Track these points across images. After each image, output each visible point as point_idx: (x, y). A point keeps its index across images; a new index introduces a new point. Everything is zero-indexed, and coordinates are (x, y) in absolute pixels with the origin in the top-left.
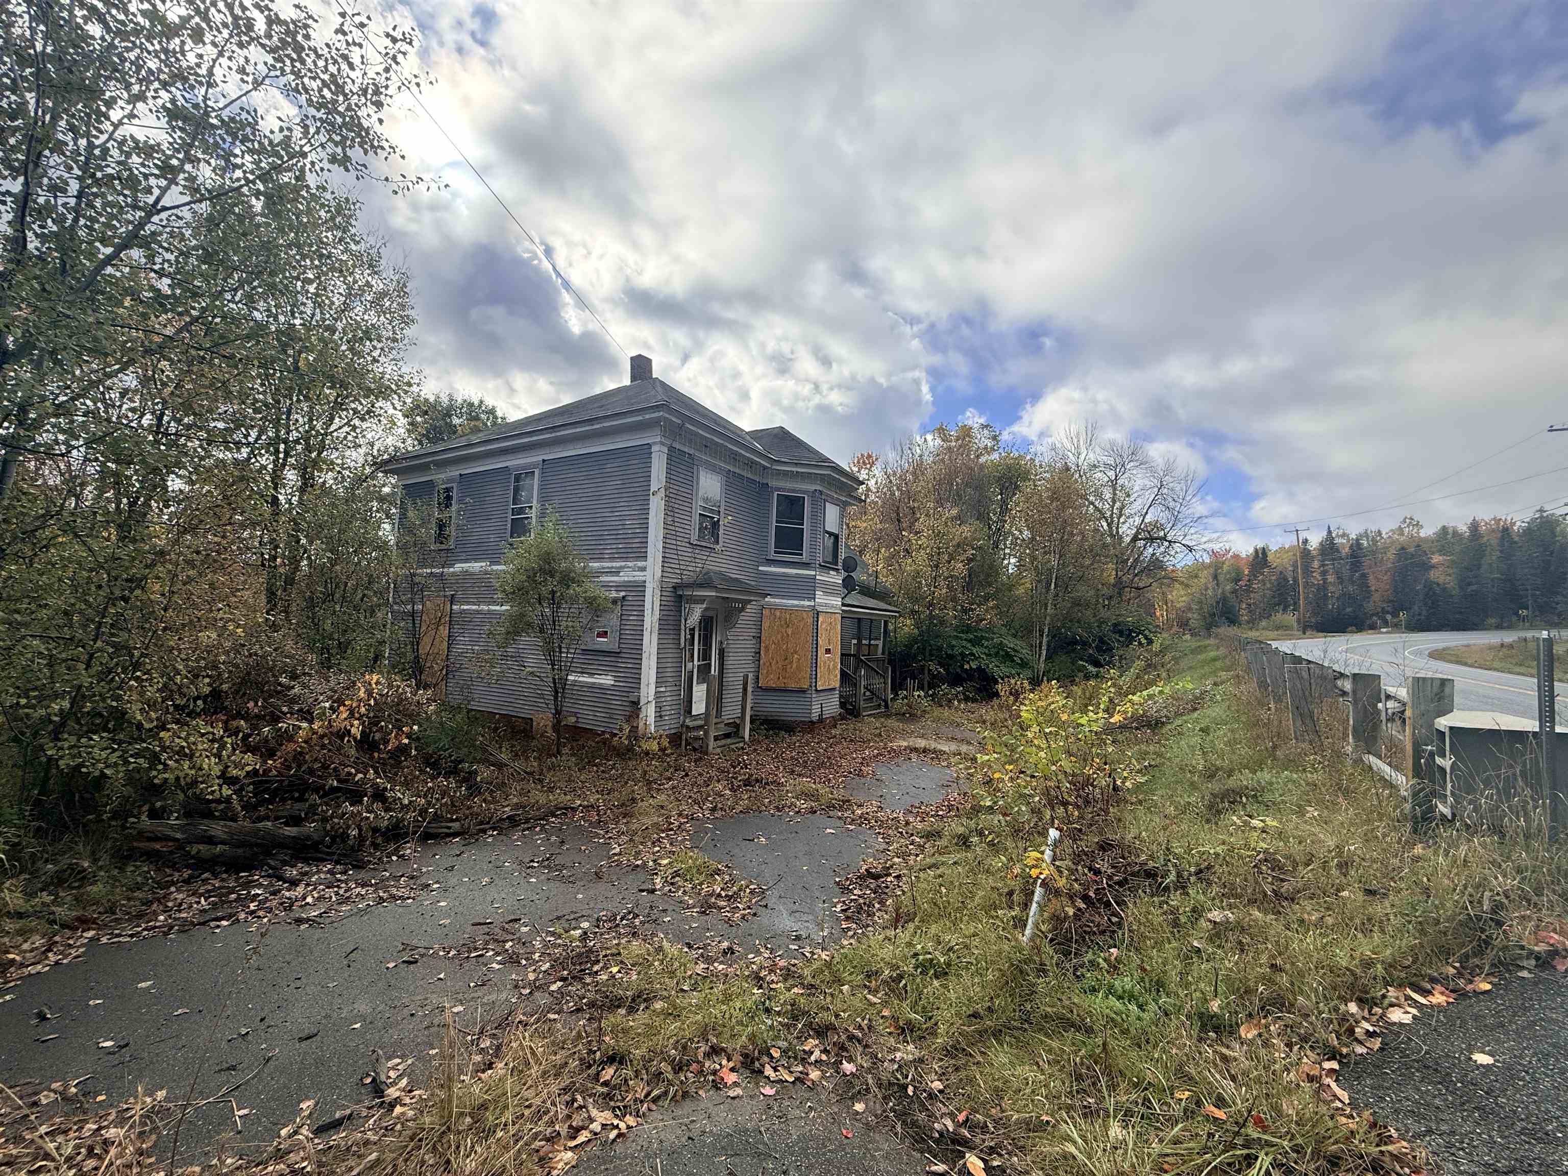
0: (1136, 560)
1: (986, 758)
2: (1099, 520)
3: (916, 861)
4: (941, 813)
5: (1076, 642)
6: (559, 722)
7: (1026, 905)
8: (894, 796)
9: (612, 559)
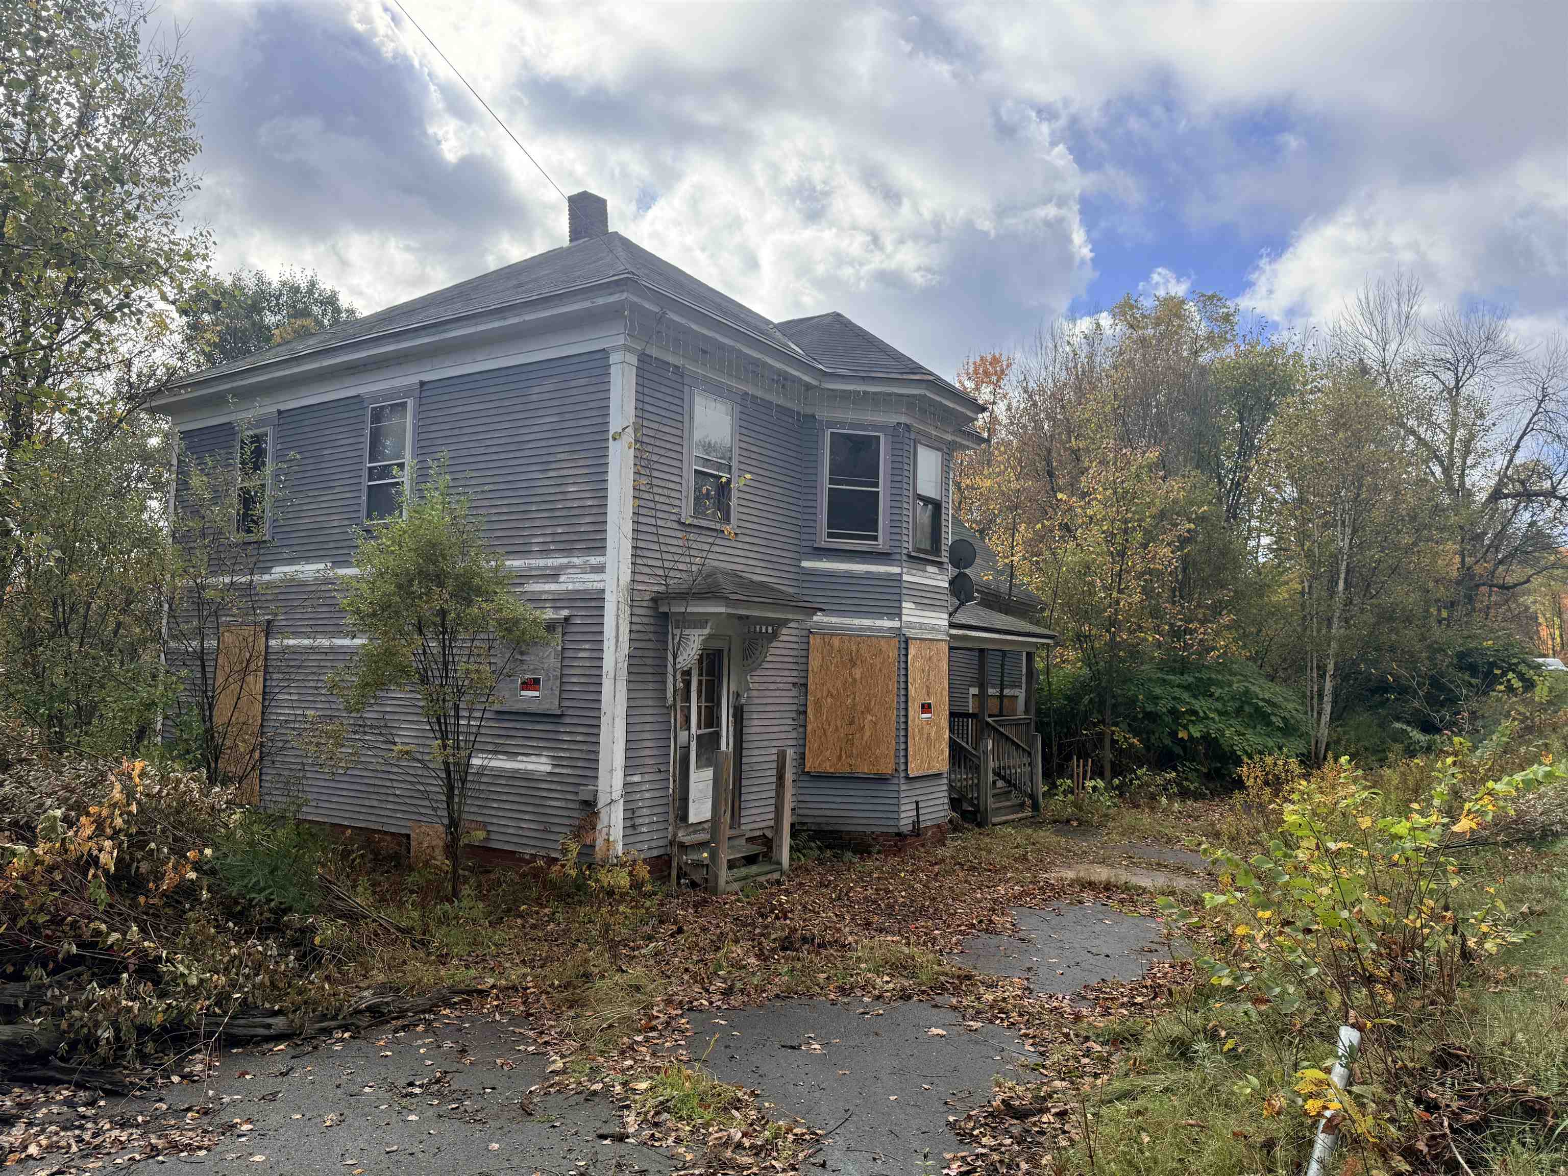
0: (1500, 535)
1: (1221, 899)
2: (1426, 462)
3: (1094, 1086)
4: (1139, 1000)
5: (1384, 688)
6: (455, 839)
7: (1299, 1166)
8: (1052, 968)
9: (545, 553)
